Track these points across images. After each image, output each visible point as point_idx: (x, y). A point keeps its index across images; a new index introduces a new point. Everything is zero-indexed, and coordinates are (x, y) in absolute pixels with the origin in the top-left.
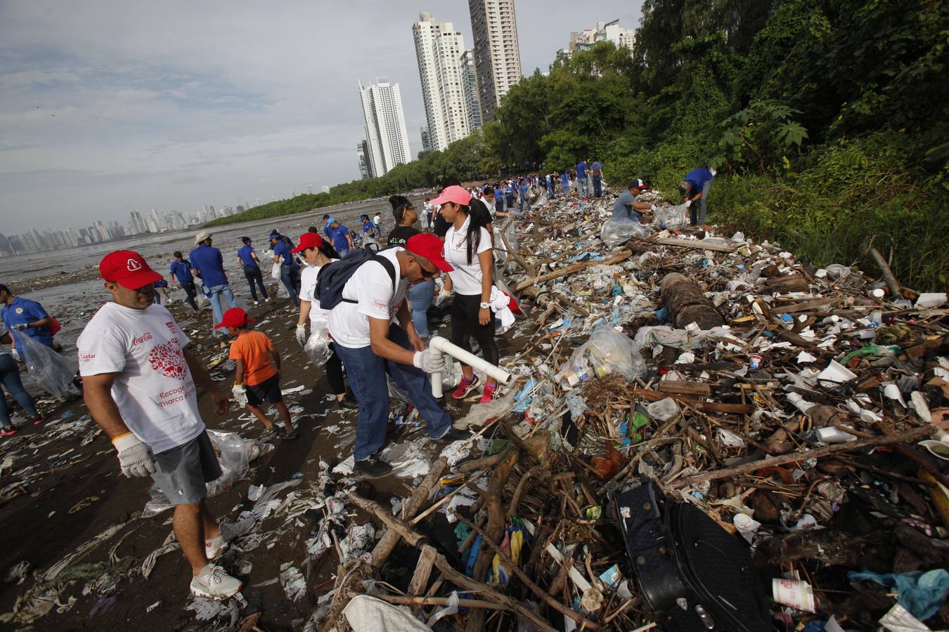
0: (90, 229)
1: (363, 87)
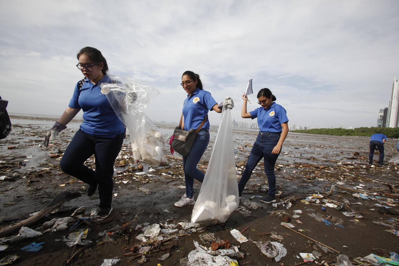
0: (255, 124)
1: (397, 81)
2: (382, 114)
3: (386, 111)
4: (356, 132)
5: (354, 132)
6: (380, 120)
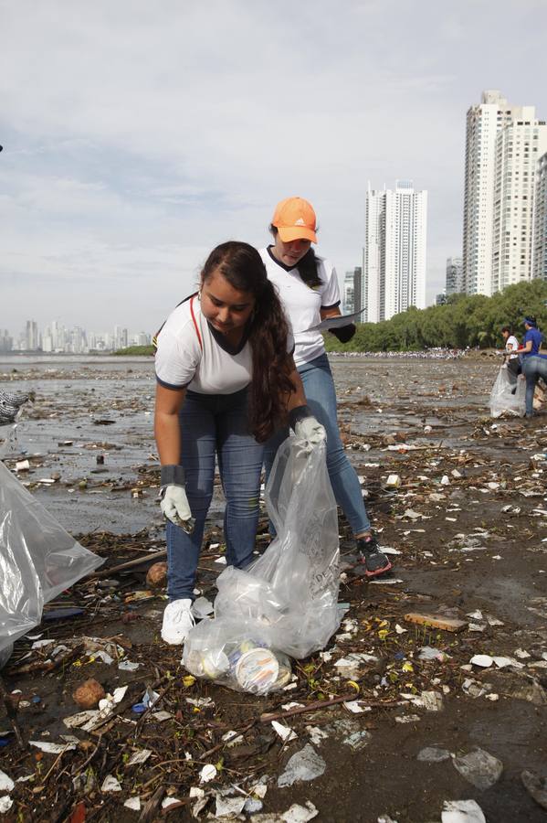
1: (373, 192)
2: (352, 286)
3: (358, 276)
6: (347, 303)
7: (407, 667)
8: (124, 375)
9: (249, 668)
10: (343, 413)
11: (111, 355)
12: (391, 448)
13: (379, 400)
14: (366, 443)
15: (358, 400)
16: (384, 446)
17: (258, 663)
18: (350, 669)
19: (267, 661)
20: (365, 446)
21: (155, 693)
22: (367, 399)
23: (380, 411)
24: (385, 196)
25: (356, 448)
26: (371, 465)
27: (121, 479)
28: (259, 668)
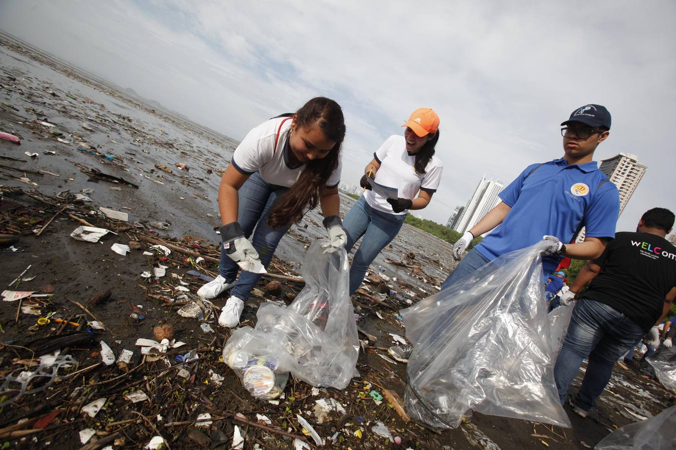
1: (485, 179)
2: (457, 213)
3: (461, 210)
4: (423, 225)
5: (421, 225)
6: (452, 219)
7: (358, 434)
8: (345, 203)
9: (254, 376)
10: (424, 261)
11: (346, 194)
12: (436, 287)
13: (443, 264)
14: (426, 279)
15: (435, 260)
16: (434, 285)
17: (261, 376)
18: (323, 410)
19: (268, 378)
20: (425, 280)
21: (197, 355)
22: (438, 260)
23: (442, 269)
24: (489, 183)
25: (420, 279)
26: (422, 290)
27: (306, 237)
28: (261, 379)
